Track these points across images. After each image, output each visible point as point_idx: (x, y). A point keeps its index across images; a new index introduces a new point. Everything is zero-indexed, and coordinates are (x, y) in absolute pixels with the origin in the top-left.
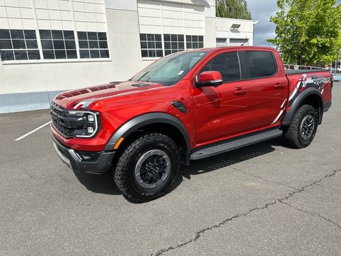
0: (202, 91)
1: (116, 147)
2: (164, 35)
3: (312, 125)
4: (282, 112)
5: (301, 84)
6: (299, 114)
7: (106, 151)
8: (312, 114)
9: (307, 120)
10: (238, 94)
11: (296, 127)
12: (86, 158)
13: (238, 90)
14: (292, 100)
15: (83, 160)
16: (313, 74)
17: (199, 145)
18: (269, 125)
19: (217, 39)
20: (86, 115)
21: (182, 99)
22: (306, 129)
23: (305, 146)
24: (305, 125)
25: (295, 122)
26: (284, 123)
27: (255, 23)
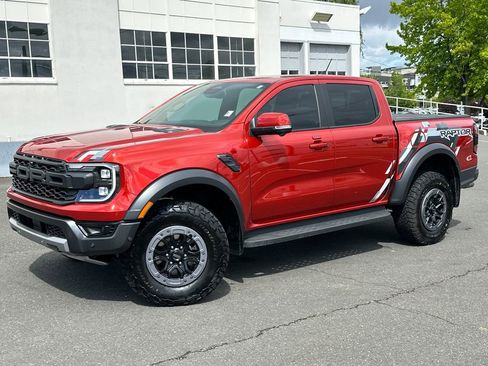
0: (262, 141)
1: (141, 216)
2: (171, 33)
3: (442, 207)
4: (388, 181)
5: (419, 138)
6: (418, 186)
7: (127, 221)
8: (440, 188)
9: (432, 197)
10: (316, 148)
11: (415, 207)
12: (94, 232)
13: (315, 142)
14: (405, 163)
15: (90, 236)
16: (439, 122)
17: (256, 225)
18: (367, 202)
19: (282, 43)
20: (99, 169)
21: (234, 151)
22: (431, 212)
23: (434, 241)
24: (428, 204)
25: (412, 200)
26: (394, 200)
27: (365, 11)
